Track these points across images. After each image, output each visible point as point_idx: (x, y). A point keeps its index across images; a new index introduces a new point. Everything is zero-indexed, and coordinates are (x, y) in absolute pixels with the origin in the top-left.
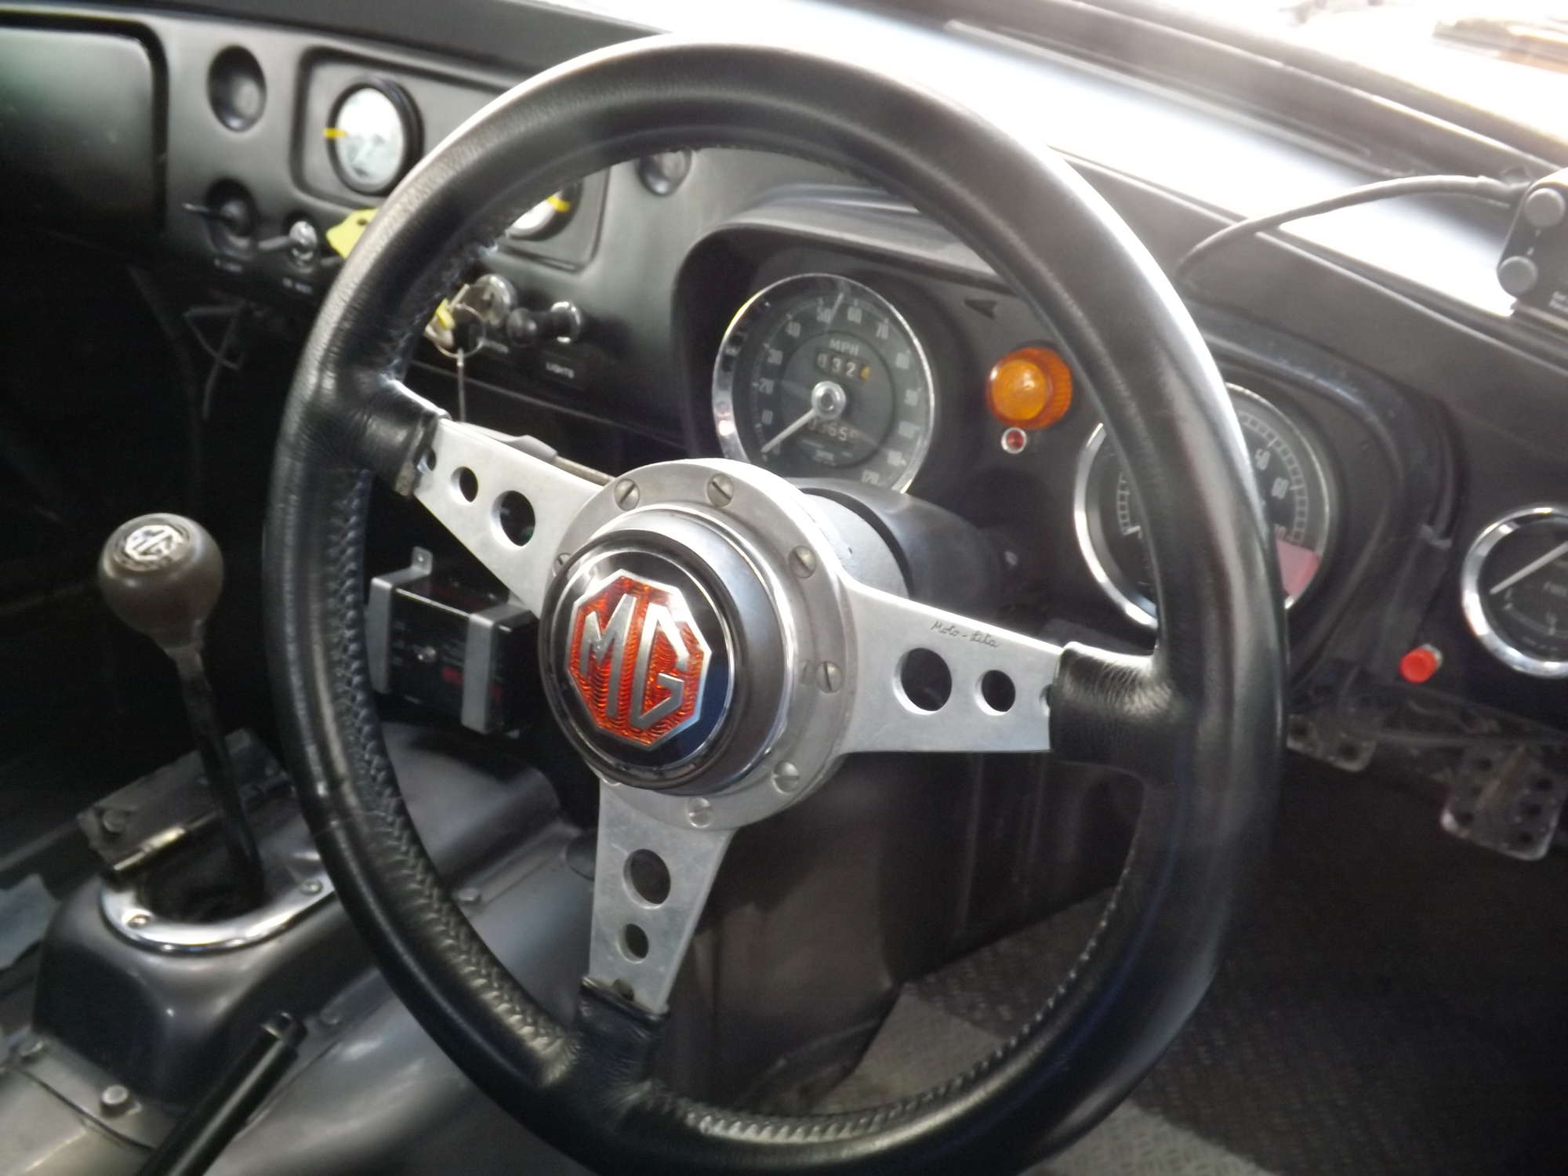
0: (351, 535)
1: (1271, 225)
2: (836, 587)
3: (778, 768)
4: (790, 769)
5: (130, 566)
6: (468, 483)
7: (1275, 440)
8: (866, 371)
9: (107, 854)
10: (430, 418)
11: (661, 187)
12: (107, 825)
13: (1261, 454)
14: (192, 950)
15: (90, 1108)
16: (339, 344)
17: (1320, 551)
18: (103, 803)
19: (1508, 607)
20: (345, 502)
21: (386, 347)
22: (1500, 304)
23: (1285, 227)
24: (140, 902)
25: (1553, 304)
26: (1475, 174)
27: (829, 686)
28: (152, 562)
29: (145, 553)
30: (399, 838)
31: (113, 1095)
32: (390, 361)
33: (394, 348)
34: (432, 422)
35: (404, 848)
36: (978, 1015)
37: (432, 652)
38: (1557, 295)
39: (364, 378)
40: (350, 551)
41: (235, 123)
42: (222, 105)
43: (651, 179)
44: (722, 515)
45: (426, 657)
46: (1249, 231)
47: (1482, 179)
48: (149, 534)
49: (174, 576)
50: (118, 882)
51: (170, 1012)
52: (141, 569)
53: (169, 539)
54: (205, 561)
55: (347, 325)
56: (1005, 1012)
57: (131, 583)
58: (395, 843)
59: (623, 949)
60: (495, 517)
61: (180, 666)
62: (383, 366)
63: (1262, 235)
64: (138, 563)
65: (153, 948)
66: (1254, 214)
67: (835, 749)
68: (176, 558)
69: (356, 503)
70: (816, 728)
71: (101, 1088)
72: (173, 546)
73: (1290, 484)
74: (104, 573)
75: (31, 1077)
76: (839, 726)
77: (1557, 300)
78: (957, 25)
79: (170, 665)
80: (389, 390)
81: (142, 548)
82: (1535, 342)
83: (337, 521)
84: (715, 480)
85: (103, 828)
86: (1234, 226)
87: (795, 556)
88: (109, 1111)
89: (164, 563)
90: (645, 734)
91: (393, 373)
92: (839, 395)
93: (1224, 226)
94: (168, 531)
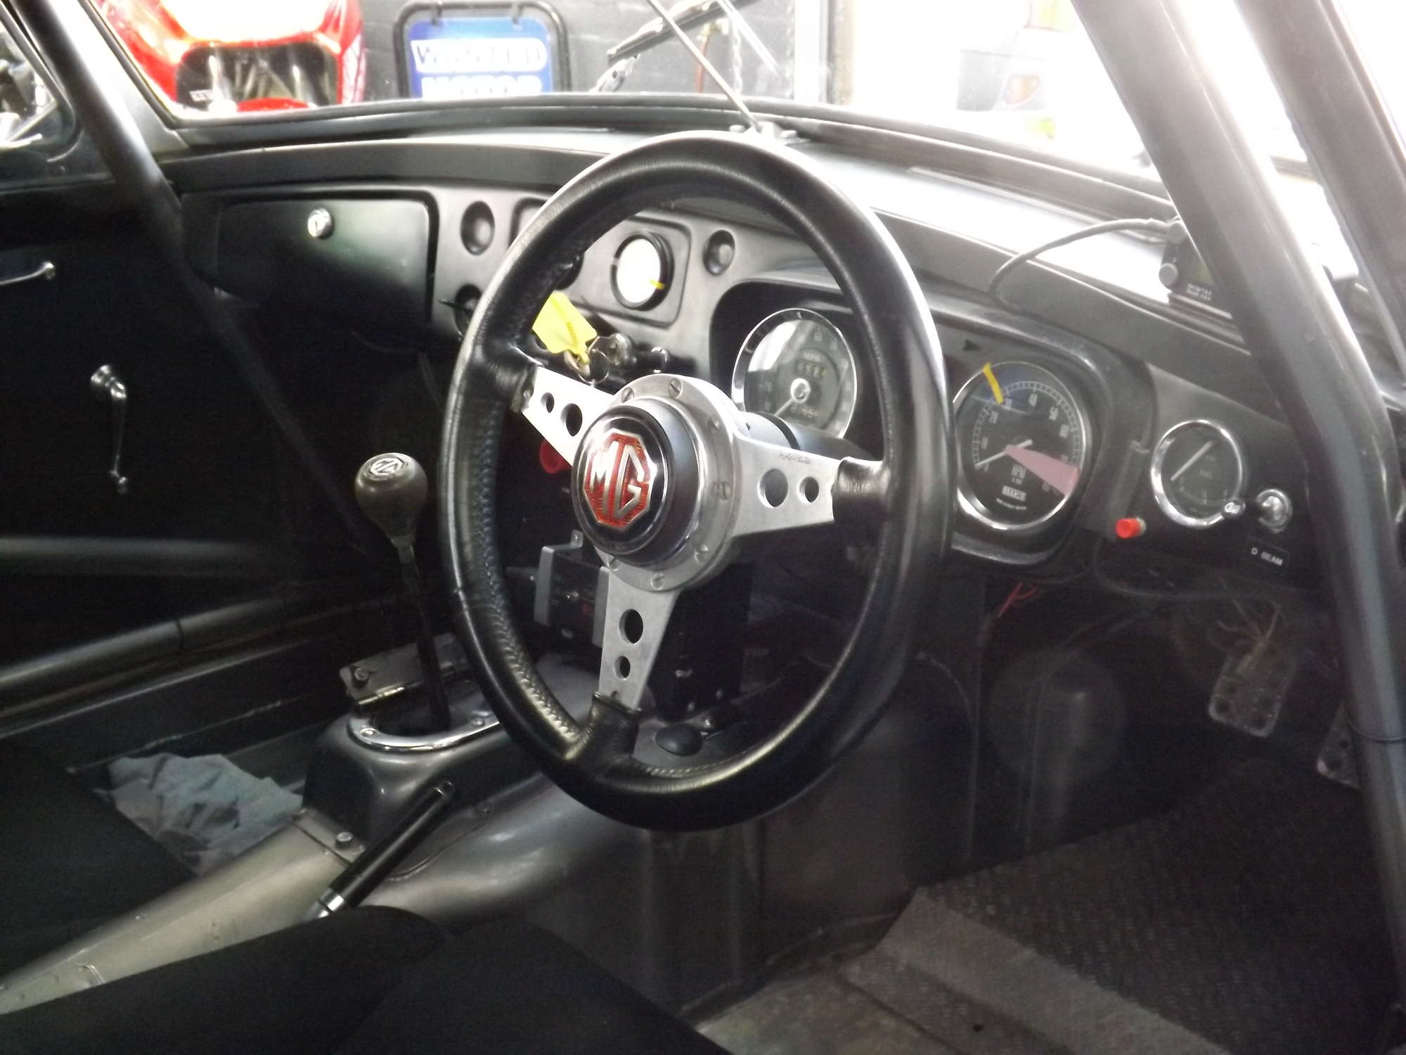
0: (489, 442)
1: (1032, 256)
2: (731, 439)
3: (698, 547)
4: (706, 549)
5: (372, 478)
6: (549, 402)
7: (1061, 400)
8: (825, 373)
9: (354, 694)
10: (532, 365)
11: (716, 269)
12: (357, 676)
13: (1054, 410)
14: (401, 750)
15: (330, 843)
16: (485, 324)
17: (1081, 467)
18: (356, 664)
19: (1182, 489)
20: (485, 421)
21: (511, 326)
22: (1160, 294)
23: (1039, 257)
24: (371, 724)
25: (1189, 291)
26: (1147, 217)
27: (725, 497)
28: (384, 476)
29: (381, 472)
30: (506, 631)
31: (343, 837)
32: (513, 335)
33: (516, 327)
34: (532, 368)
35: (505, 628)
36: (971, 910)
37: (576, 595)
38: (1191, 286)
39: (497, 343)
40: (488, 452)
41: (475, 249)
42: (468, 237)
43: (711, 264)
44: (674, 402)
45: (572, 597)
46: (1022, 260)
47: (1151, 220)
48: (385, 463)
49: (396, 486)
50: (361, 712)
51: (383, 791)
52: (378, 480)
53: (396, 465)
54: (416, 479)
55: (490, 313)
56: (991, 910)
57: (373, 489)
58: (504, 633)
59: (616, 673)
60: (563, 421)
61: (400, 552)
62: (510, 337)
63: (1029, 261)
64: (377, 477)
65: (378, 748)
66: (1023, 250)
67: (729, 534)
68: (399, 474)
69: (492, 423)
70: (718, 521)
71: (337, 833)
72: (398, 469)
73: (1070, 428)
74: (358, 486)
75: (297, 827)
76: (731, 522)
77: (1190, 288)
78: (915, 169)
79: (394, 551)
80: (513, 351)
81: (379, 470)
82: (1183, 316)
83: (480, 433)
84: (673, 383)
85: (354, 678)
86: (1015, 257)
87: (711, 424)
88: (340, 845)
89: (391, 477)
90: (621, 523)
91: (515, 343)
92: (808, 390)
93: (1010, 258)
94: (396, 461)
